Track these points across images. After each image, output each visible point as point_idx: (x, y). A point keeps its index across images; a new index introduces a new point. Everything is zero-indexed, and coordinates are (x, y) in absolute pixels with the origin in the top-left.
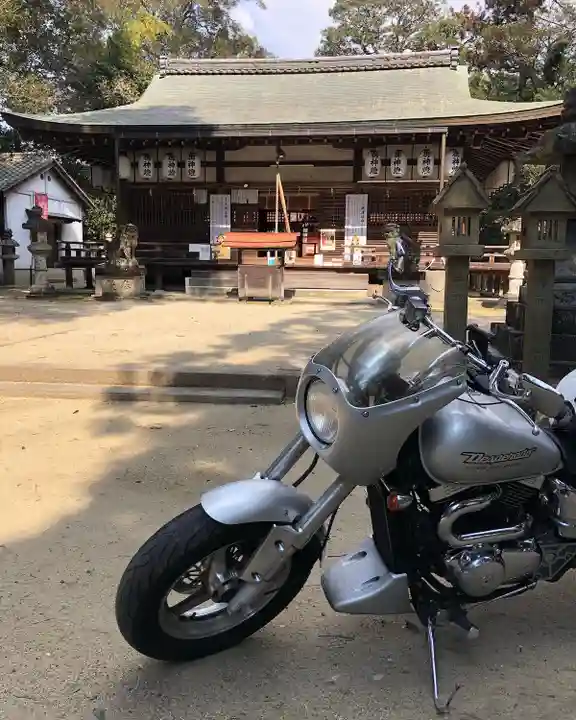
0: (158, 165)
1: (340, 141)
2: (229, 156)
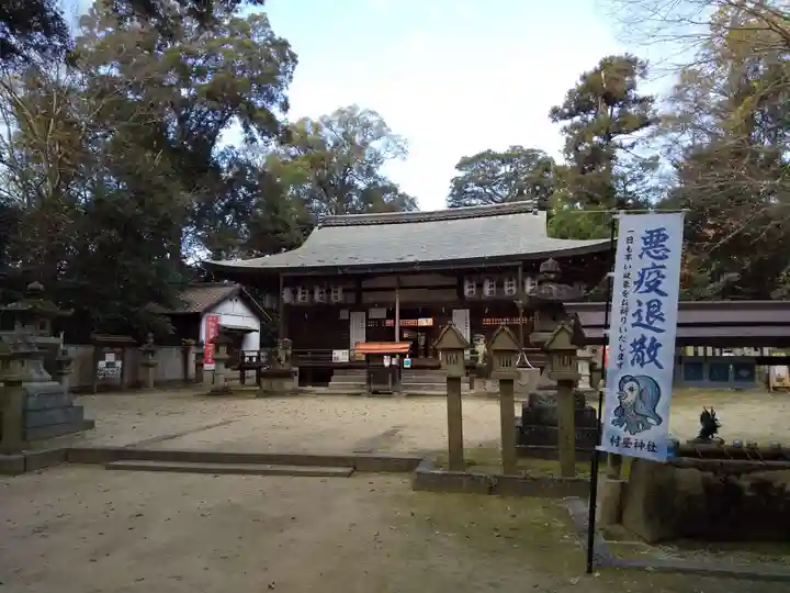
0: (311, 293)
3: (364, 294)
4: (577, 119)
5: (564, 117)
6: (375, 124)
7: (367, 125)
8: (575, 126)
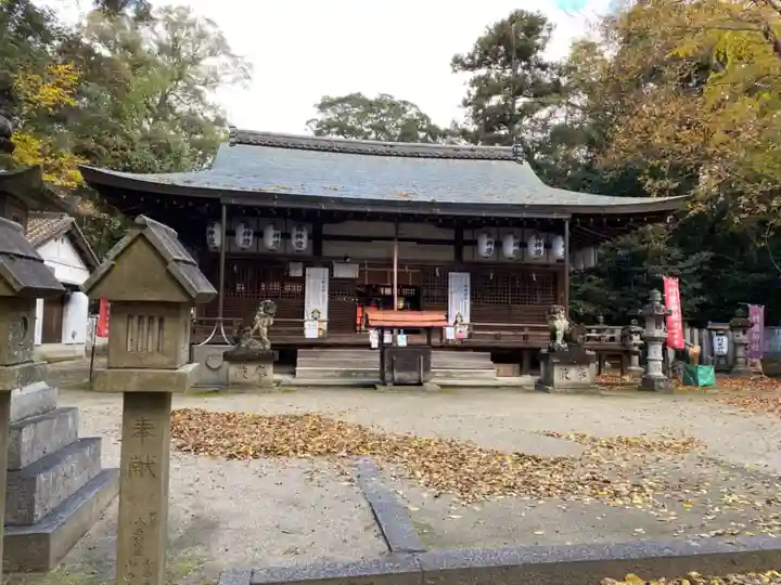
0: (259, 235)
1: (440, 221)
2: (328, 229)
3: (325, 244)
4: (482, 72)
5: (467, 67)
6: (212, 37)
7: (202, 36)
8: (486, 79)
